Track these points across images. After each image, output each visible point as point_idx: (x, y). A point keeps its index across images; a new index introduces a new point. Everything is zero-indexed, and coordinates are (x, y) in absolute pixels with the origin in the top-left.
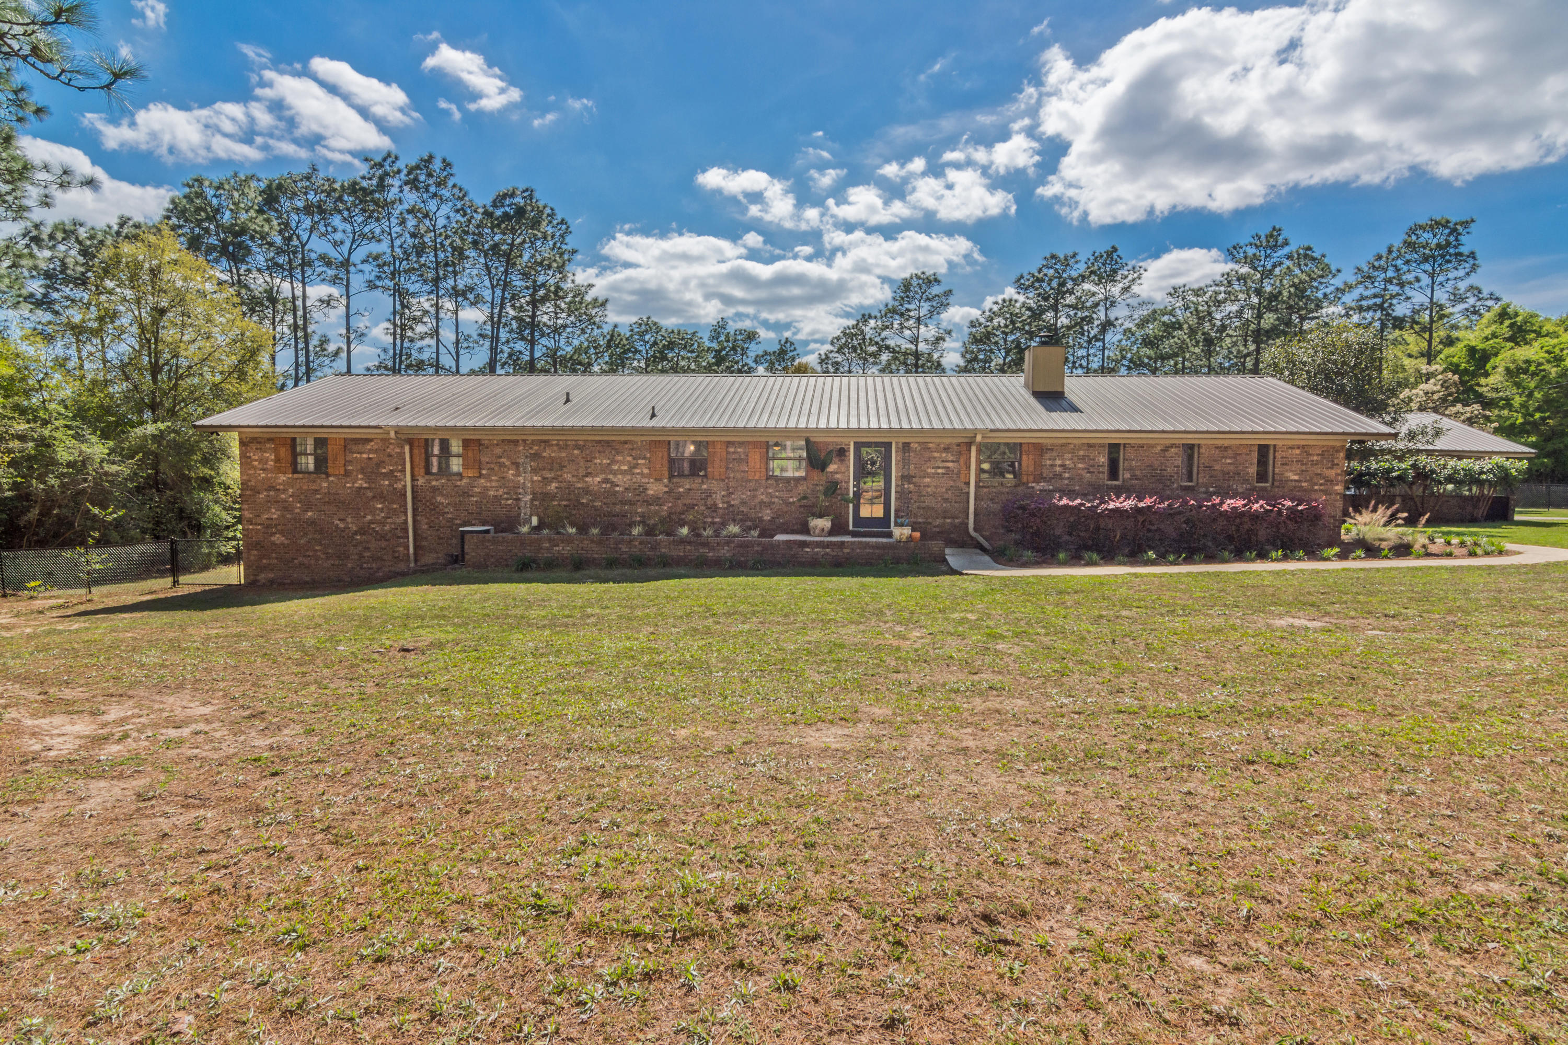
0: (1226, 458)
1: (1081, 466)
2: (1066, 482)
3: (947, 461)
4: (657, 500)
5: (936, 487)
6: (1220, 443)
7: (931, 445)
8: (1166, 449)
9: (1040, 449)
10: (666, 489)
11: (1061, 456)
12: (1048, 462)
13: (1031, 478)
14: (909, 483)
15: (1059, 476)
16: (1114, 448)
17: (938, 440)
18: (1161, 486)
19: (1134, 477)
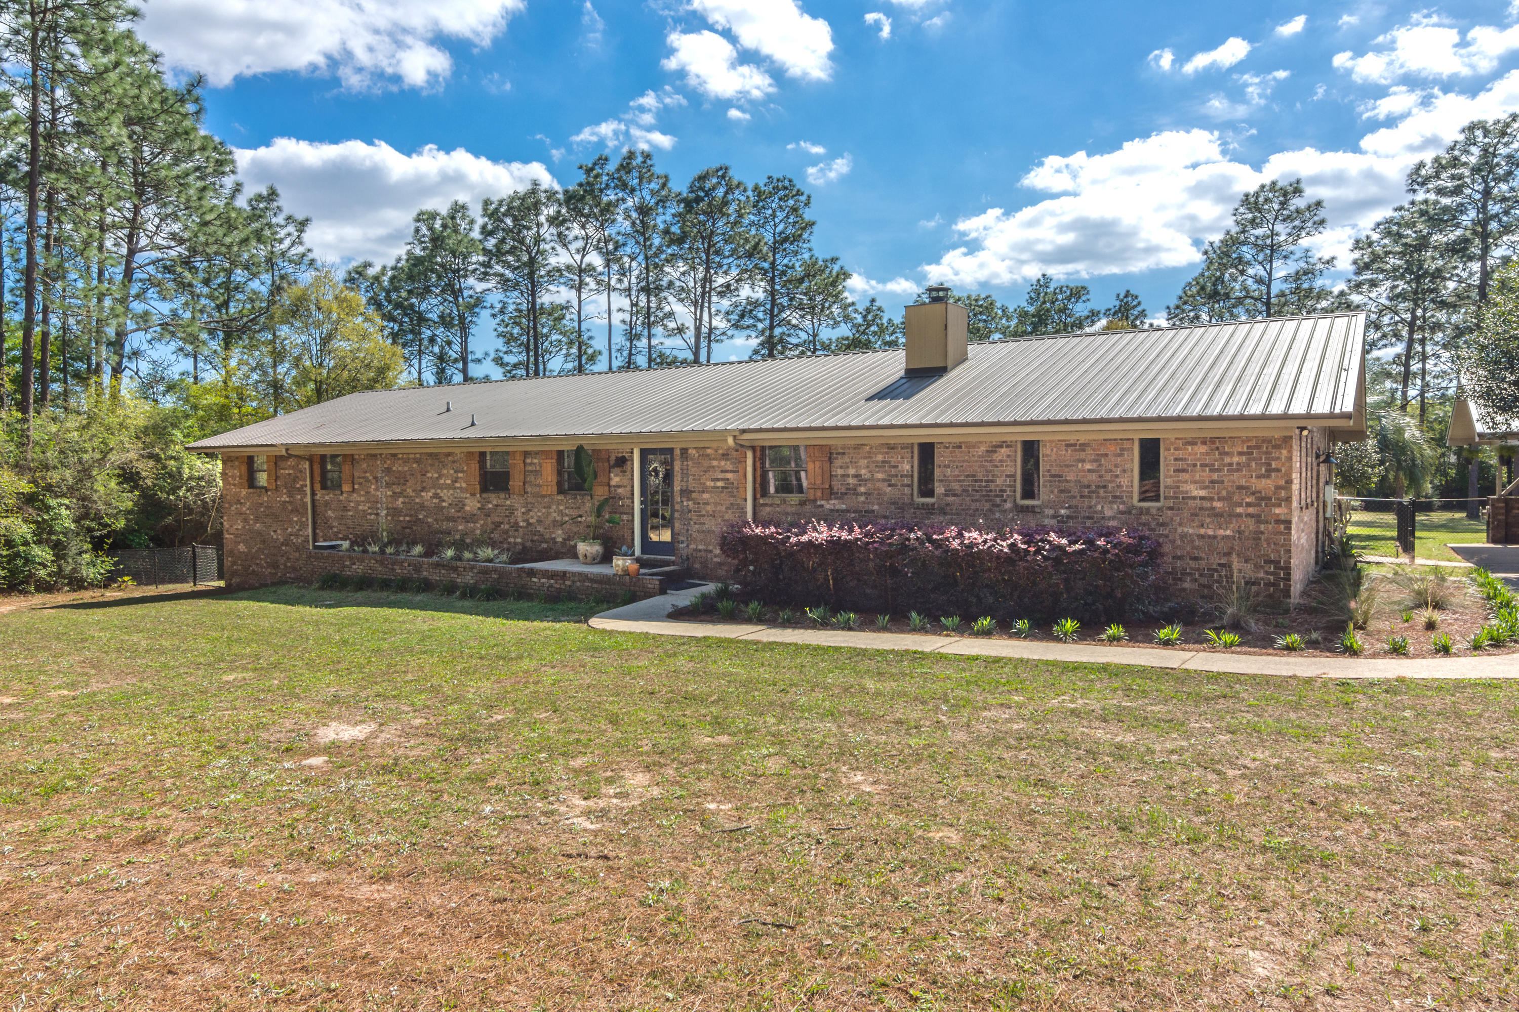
0: (1083, 461)
1: (880, 476)
2: (862, 499)
3: (727, 471)
4: (471, 518)
5: (716, 504)
6: (1072, 438)
7: (709, 451)
8: (995, 448)
9: (828, 454)
10: (479, 505)
11: (854, 463)
12: (840, 472)
13: (819, 494)
14: (689, 499)
15: (854, 491)
16: (927, 451)
17: (714, 445)
18: (987, 506)
19: (949, 492)
